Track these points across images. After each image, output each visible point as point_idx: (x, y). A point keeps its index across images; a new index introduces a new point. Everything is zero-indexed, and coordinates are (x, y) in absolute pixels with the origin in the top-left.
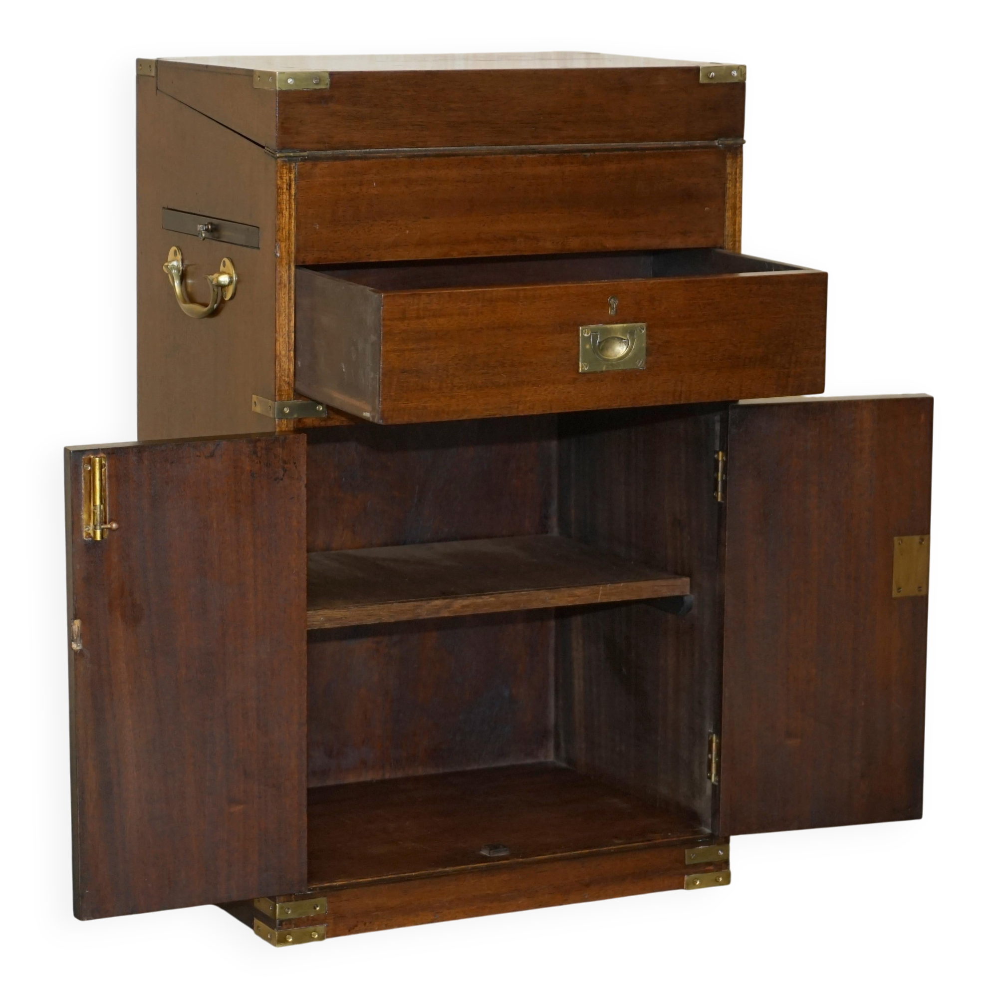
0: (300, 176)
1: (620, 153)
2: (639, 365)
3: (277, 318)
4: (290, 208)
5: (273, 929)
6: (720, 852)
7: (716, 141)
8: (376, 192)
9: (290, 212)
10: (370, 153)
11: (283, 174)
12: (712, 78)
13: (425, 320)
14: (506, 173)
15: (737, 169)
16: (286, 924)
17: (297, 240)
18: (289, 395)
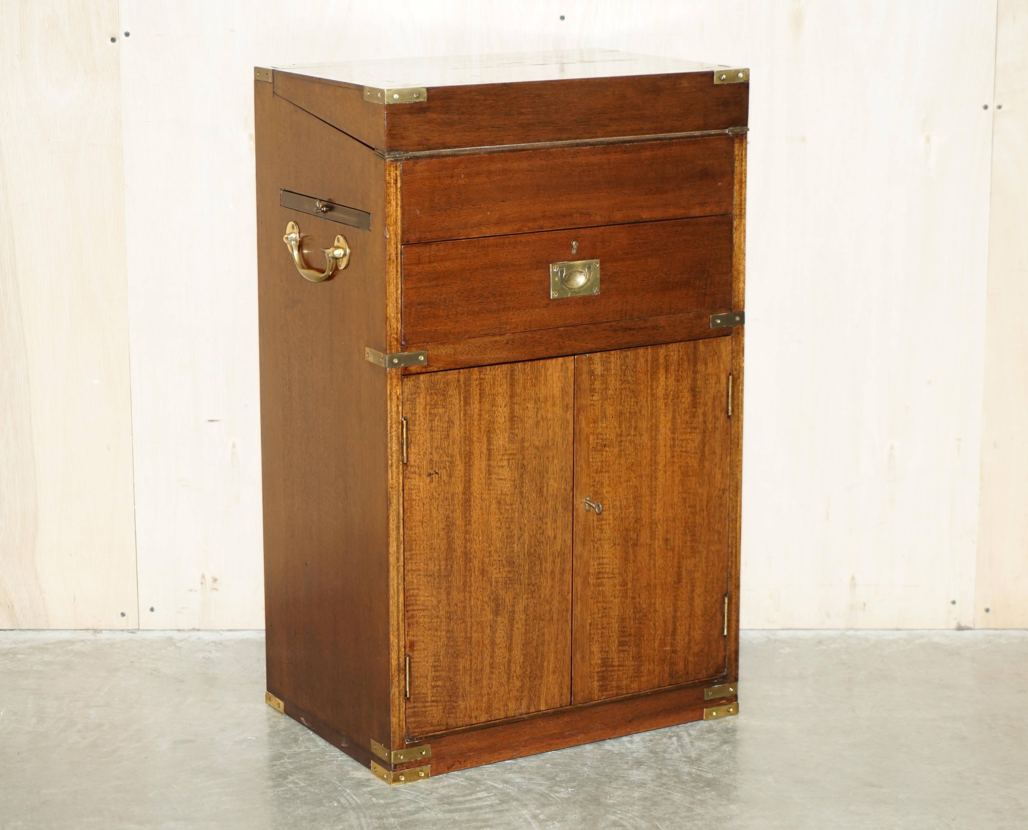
0: (404, 172)
1: (654, 142)
2: (595, 291)
3: (388, 287)
4: (397, 199)
5: (389, 771)
6: (731, 689)
7: (727, 130)
8: (464, 183)
9: (396, 202)
10: (459, 151)
11: (391, 171)
12: (724, 80)
13: (435, 264)
14: (565, 162)
15: (742, 151)
16: (399, 767)
17: (402, 224)
18: (397, 348)
